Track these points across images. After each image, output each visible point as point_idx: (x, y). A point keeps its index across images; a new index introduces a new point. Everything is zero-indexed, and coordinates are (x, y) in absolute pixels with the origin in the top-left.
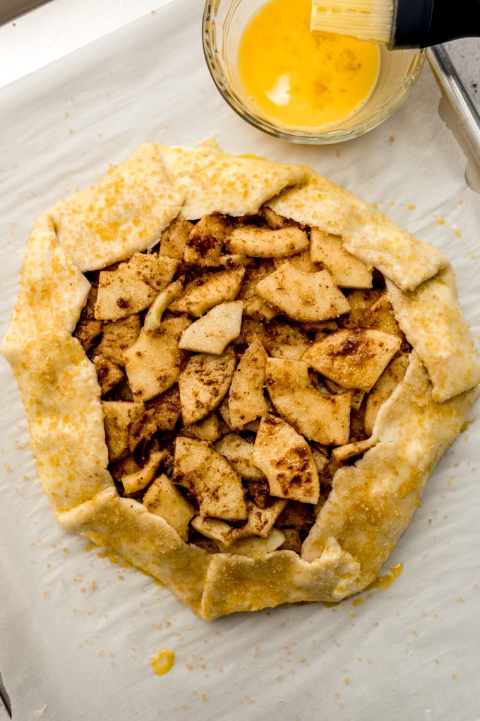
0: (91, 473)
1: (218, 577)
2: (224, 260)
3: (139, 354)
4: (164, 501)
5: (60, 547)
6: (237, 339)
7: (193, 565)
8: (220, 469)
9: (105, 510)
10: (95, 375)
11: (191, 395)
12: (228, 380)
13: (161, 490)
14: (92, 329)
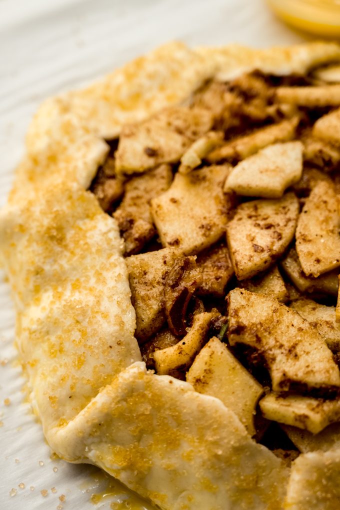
0: (111, 341)
1: (307, 492)
2: (271, 110)
3: (174, 201)
4: (217, 371)
5: (53, 496)
6: (298, 182)
7: (262, 485)
8: (295, 324)
9: (131, 392)
10: (117, 228)
11: (244, 239)
12: (291, 224)
13: (213, 353)
14: (111, 188)
